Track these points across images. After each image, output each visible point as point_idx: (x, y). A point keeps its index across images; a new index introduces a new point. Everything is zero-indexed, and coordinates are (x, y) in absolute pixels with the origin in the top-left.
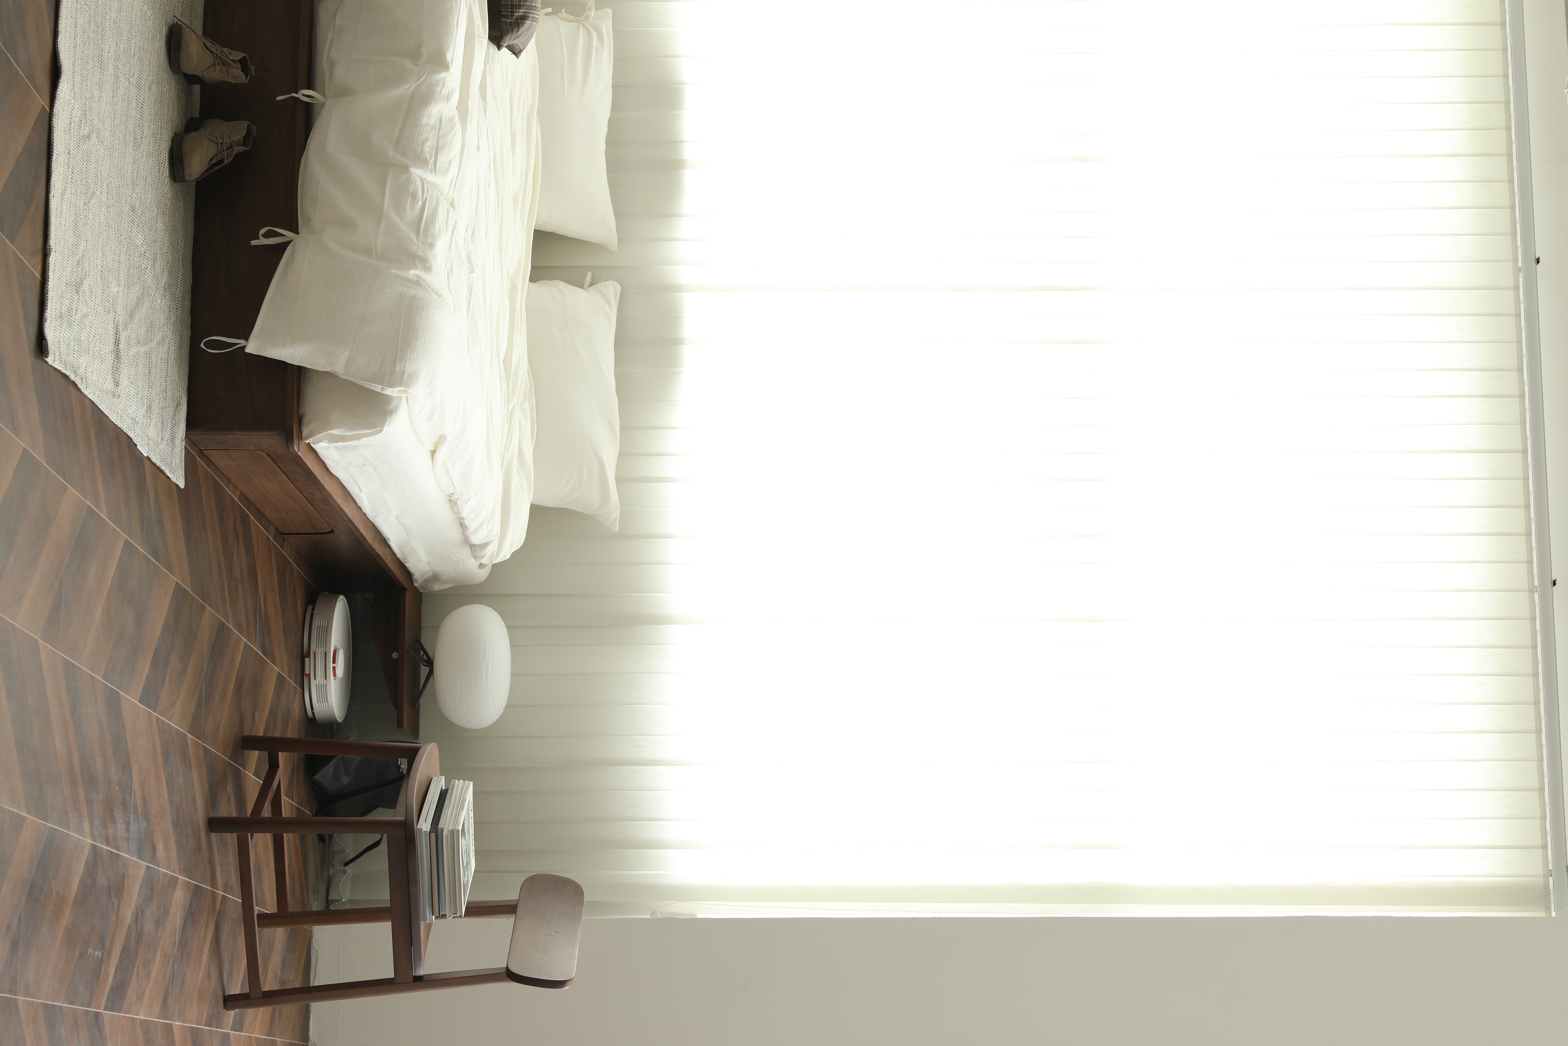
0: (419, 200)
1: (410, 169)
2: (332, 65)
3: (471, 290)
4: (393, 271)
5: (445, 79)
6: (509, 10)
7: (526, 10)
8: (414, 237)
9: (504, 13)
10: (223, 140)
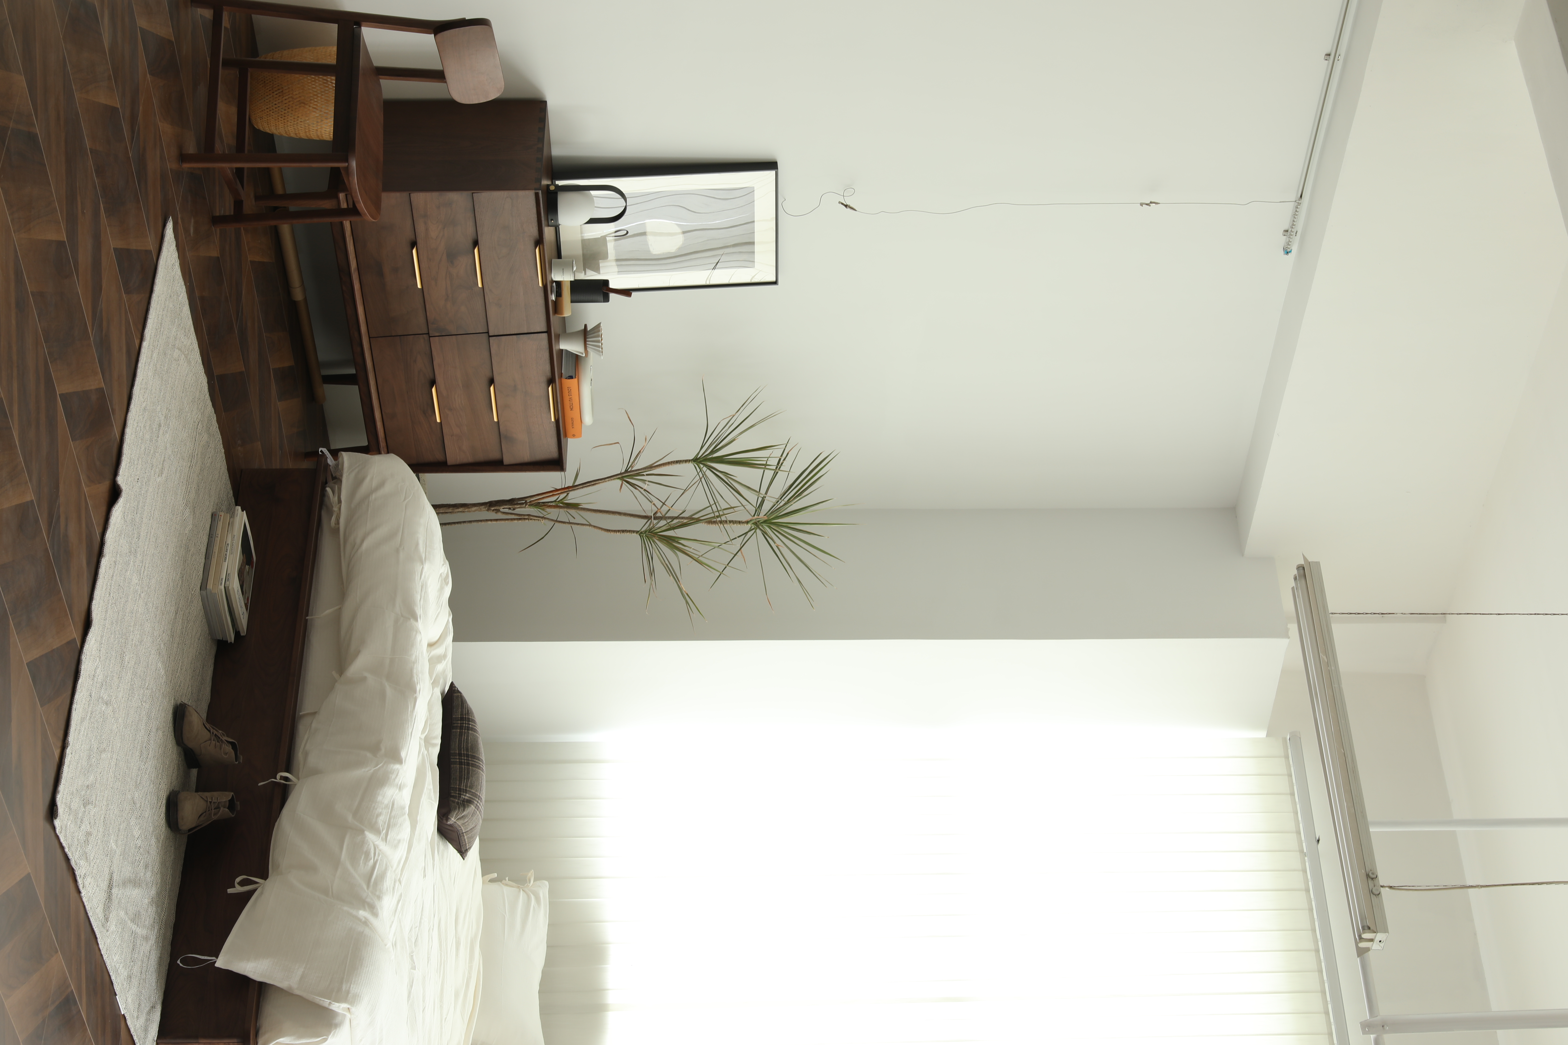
0: (371, 859)
1: (365, 832)
2: (306, 754)
3: (412, 983)
4: (345, 908)
5: (399, 771)
6: (457, 792)
7: (471, 796)
8: (365, 887)
9: (452, 794)
10: (212, 800)
